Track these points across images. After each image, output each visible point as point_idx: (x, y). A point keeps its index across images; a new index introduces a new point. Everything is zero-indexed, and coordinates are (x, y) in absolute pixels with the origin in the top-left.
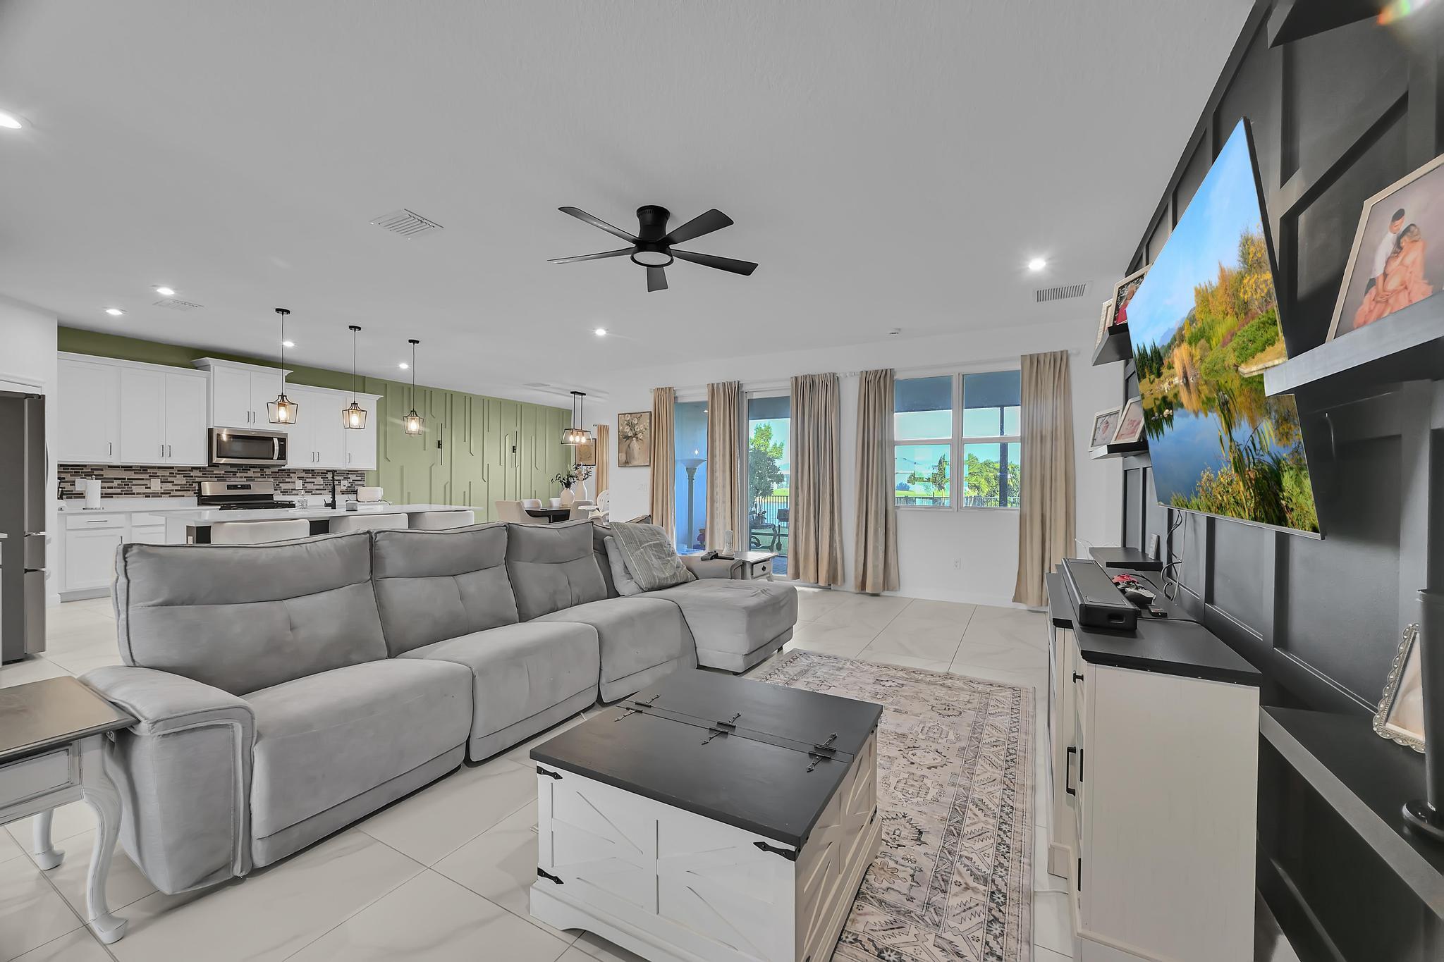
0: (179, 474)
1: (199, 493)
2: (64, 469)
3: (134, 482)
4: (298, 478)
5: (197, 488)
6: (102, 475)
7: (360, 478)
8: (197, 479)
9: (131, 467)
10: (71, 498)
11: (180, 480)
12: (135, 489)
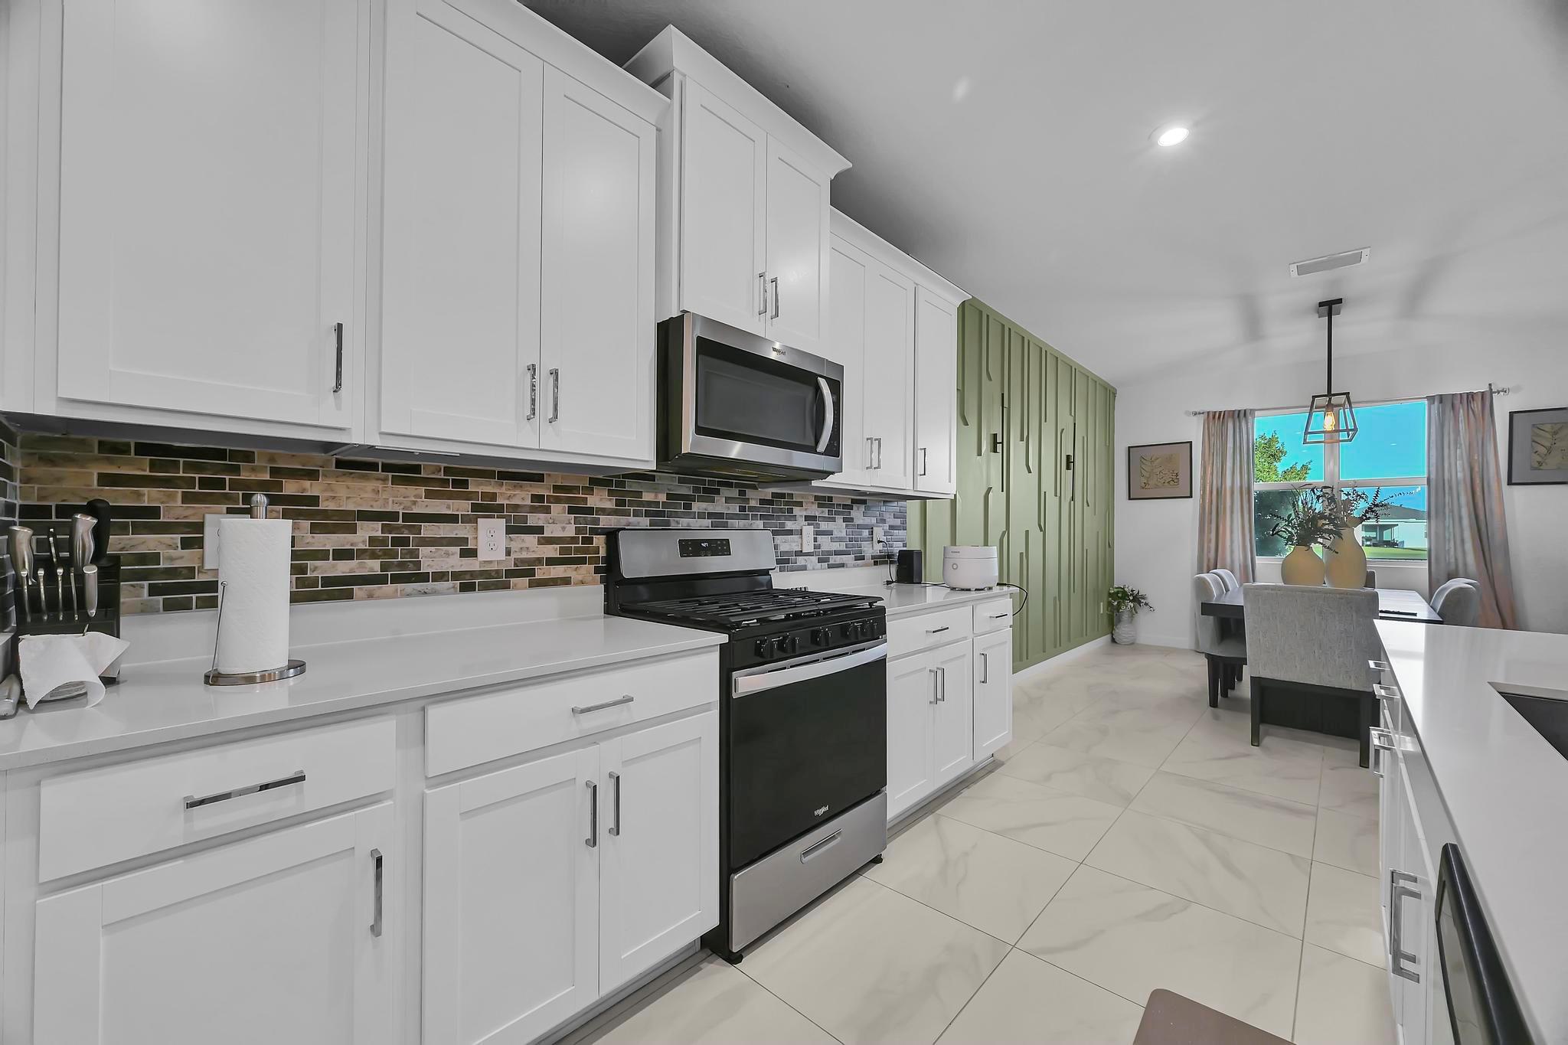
0: (558, 500)
1: (610, 569)
2: (153, 466)
3: (428, 530)
4: (807, 518)
5: (602, 553)
6: (314, 500)
7: (898, 522)
8: (606, 522)
9: (416, 469)
10: (185, 606)
11: (560, 523)
12: (430, 560)
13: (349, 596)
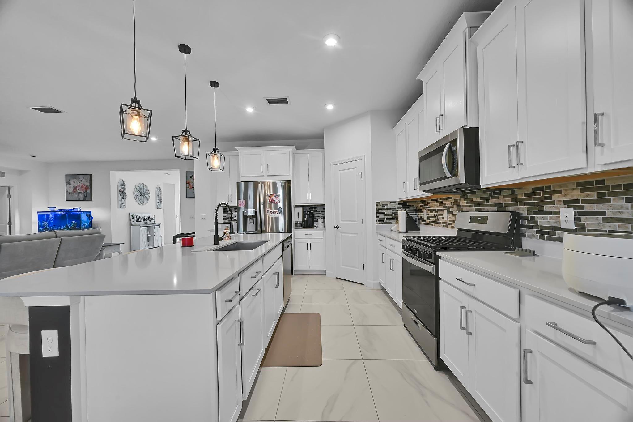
13: (432, 225)
